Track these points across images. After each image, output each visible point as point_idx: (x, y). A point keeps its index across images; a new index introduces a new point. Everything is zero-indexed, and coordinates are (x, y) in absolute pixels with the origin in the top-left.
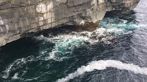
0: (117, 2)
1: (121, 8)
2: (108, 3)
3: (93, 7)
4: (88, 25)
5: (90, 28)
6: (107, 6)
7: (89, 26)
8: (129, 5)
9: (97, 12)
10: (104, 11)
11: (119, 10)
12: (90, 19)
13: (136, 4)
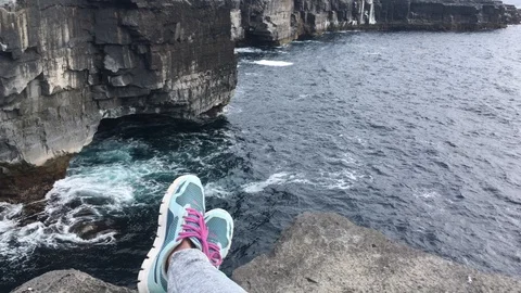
0: (135, 86)
1: (159, 106)
2: (100, 88)
3: (18, 105)
4: (8, 178)
5: (23, 187)
6: (97, 101)
7: (13, 181)
8: (186, 95)
9: (46, 123)
10: (86, 119)
11: (151, 112)
12: (9, 152)
13: (224, 91)
